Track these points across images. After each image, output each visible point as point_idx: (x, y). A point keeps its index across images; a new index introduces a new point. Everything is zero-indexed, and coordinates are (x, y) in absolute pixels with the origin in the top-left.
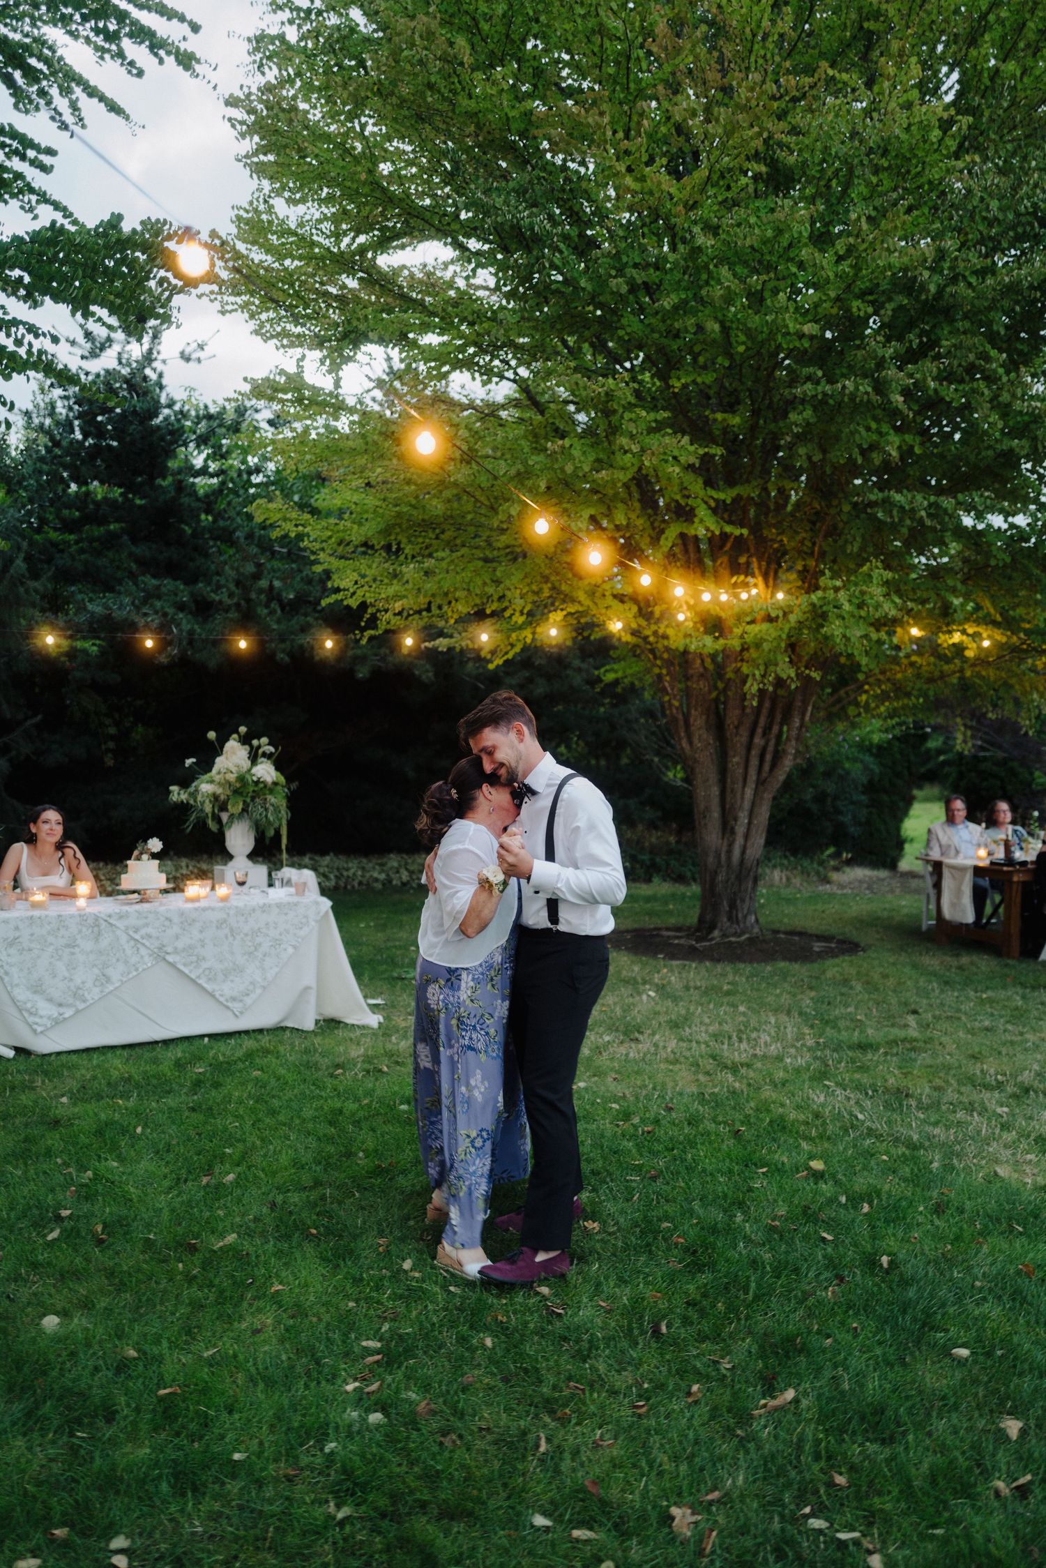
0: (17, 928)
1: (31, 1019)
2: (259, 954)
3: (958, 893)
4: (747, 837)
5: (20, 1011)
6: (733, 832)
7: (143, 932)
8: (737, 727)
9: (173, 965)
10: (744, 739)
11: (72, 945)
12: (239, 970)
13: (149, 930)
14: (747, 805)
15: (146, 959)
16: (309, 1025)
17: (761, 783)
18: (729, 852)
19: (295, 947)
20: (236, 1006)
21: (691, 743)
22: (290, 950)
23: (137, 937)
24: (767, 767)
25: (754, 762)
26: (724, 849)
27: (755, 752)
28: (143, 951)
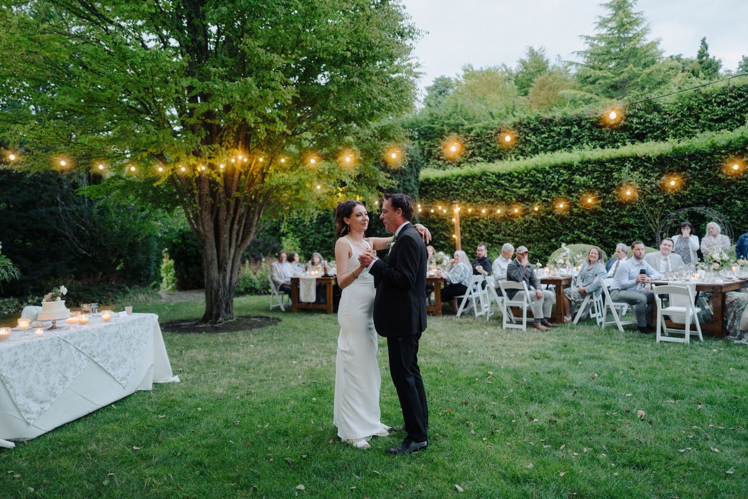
0: (16, 354)
1: (26, 416)
2: (132, 350)
3: (309, 289)
4: (232, 272)
5: (19, 411)
6: (225, 270)
7: (82, 345)
8: (226, 221)
9: (96, 363)
10: (228, 226)
11: (47, 360)
12: (124, 360)
13: (85, 343)
14: (232, 257)
15: (85, 362)
16: (150, 387)
17: (238, 247)
18: (224, 279)
19: (146, 343)
20: (124, 382)
21: (203, 228)
22: (144, 345)
23: (80, 349)
24: (240, 239)
25: (234, 237)
26: (221, 278)
27: (234, 232)
28: (83, 357)
